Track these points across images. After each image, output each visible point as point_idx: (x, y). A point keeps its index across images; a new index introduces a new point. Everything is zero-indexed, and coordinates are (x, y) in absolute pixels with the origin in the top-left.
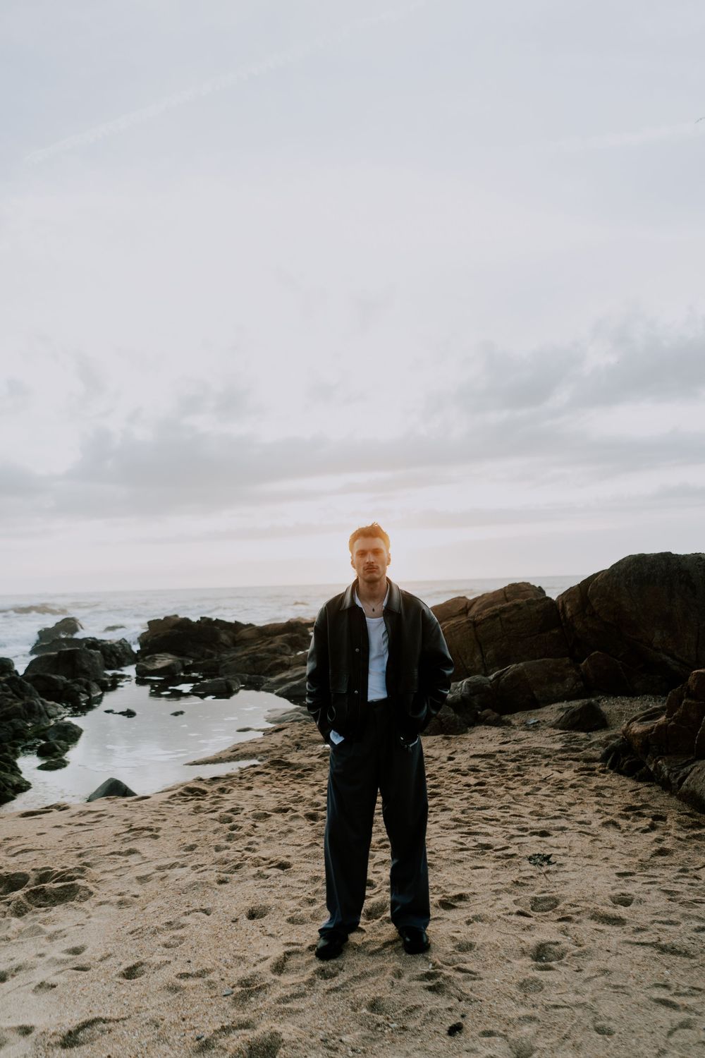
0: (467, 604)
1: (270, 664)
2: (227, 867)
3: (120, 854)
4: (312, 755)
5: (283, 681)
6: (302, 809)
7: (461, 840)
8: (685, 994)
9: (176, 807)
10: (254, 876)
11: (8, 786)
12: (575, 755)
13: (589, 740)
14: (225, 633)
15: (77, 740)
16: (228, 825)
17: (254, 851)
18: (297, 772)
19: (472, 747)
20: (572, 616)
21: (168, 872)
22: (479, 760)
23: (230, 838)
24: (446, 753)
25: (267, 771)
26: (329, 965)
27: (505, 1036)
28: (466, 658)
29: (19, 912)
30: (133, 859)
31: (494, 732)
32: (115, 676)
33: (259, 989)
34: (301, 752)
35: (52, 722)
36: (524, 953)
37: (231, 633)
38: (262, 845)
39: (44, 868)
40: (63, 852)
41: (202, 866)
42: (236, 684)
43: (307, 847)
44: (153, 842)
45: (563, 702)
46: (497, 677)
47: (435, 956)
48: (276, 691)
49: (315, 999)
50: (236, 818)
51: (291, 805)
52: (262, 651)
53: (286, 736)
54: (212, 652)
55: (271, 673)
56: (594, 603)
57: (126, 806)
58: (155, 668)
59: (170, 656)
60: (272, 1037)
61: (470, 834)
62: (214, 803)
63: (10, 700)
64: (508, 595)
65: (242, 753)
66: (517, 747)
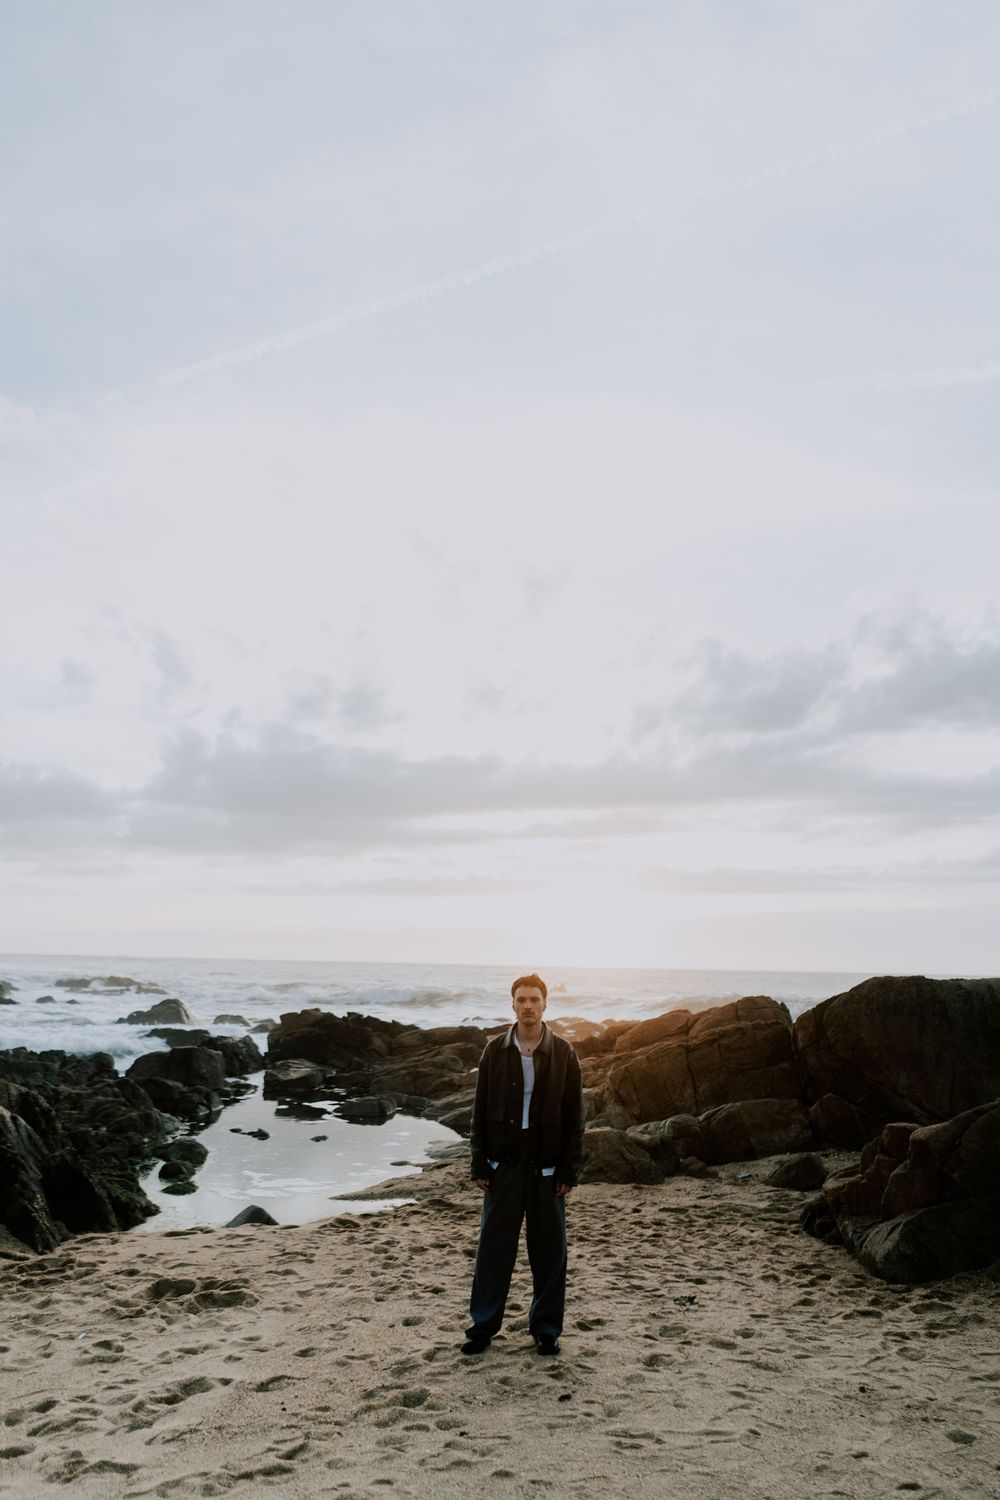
0: (688, 1021)
1: (435, 1083)
2: (383, 1289)
3: (277, 1273)
4: (478, 1197)
5: (450, 1106)
6: (459, 1246)
7: (615, 1281)
8: (758, 1392)
9: (328, 1237)
10: (410, 1296)
11: (137, 1207)
12: (780, 1216)
13: (801, 1200)
14: (379, 1036)
15: (203, 1163)
16: (383, 1255)
17: (410, 1278)
18: (458, 1214)
19: (664, 1199)
20: (803, 1048)
21: (326, 1289)
22: (668, 1214)
23: (386, 1266)
24: (633, 1204)
25: (425, 1210)
26: (471, 1358)
27: (602, 1404)
28: (674, 1092)
29: (192, 1310)
30: (291, 1278)
31: (694, 1185)
32: (237, 1085)
33: (412, 1367)
34: (466, 1193)
35: (170, 1141)
36: (638, 1360)
37: (386, 1036)
38: (418, 1274)
39: (208, 1278)
40: (220, 1268)
41: (359, 1287)
42: (391, 1105)
43: (462, 1277)
44: (309, 1266)
45: (785, 1154)
46: (708, 1118)
47: (562, 1358)
48: (441, 1119)
49: (458, 1375)
50: (392, 1249)
51: (450, 1242)
52: (425, 1065)
53: (450, 1173)
54: (361, 1061)
55: (436, 1093)
56: (829, 1034)
57: (275, 1232)
58: (289, 1078)
59: (308, 1064)
60: (422, 1392)
61: (626, 1277)
62: (368, 1236)
63: (123, 1108)
64: (740, 1013)
65: (397, 1189)
66: (716, 1203)
